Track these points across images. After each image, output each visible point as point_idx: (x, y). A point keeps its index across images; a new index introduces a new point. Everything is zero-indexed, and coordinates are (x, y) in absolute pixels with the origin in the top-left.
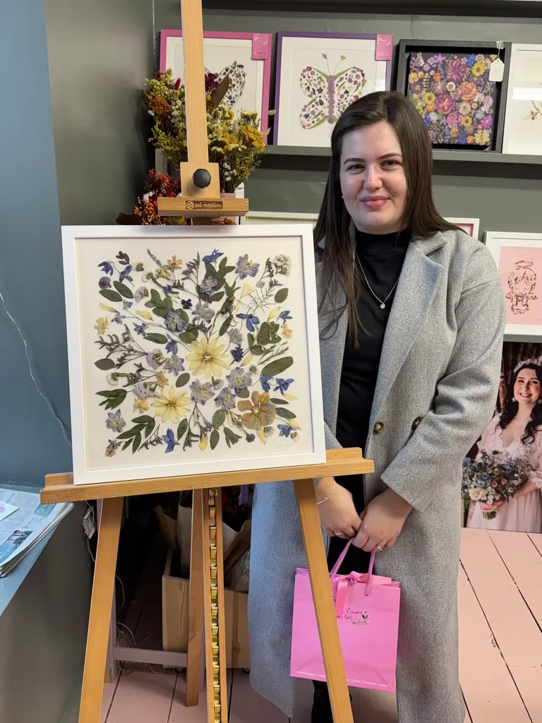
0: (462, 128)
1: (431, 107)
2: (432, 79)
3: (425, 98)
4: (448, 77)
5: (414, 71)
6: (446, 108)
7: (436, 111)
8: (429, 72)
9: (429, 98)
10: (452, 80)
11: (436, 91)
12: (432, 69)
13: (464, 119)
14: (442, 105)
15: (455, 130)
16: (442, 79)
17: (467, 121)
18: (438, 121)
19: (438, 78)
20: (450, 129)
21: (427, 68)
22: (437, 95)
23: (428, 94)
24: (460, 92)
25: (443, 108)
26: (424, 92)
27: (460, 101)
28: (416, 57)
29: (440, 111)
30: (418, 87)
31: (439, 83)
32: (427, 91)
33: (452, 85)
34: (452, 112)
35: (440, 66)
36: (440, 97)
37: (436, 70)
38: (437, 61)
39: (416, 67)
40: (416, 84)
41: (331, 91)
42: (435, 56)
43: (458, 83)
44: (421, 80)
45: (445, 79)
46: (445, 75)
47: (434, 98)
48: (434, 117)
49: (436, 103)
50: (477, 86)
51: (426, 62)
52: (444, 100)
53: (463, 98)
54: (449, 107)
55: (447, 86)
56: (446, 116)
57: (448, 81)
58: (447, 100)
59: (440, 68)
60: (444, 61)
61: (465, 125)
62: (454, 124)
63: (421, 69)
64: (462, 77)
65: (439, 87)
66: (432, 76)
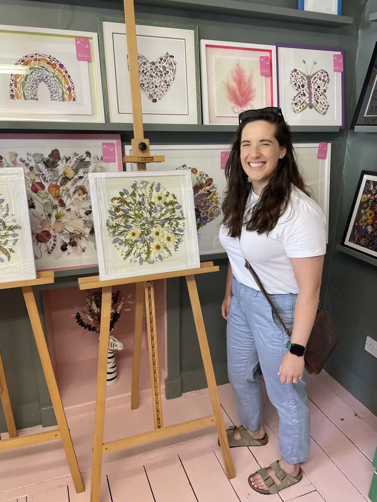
41: (309, 87)
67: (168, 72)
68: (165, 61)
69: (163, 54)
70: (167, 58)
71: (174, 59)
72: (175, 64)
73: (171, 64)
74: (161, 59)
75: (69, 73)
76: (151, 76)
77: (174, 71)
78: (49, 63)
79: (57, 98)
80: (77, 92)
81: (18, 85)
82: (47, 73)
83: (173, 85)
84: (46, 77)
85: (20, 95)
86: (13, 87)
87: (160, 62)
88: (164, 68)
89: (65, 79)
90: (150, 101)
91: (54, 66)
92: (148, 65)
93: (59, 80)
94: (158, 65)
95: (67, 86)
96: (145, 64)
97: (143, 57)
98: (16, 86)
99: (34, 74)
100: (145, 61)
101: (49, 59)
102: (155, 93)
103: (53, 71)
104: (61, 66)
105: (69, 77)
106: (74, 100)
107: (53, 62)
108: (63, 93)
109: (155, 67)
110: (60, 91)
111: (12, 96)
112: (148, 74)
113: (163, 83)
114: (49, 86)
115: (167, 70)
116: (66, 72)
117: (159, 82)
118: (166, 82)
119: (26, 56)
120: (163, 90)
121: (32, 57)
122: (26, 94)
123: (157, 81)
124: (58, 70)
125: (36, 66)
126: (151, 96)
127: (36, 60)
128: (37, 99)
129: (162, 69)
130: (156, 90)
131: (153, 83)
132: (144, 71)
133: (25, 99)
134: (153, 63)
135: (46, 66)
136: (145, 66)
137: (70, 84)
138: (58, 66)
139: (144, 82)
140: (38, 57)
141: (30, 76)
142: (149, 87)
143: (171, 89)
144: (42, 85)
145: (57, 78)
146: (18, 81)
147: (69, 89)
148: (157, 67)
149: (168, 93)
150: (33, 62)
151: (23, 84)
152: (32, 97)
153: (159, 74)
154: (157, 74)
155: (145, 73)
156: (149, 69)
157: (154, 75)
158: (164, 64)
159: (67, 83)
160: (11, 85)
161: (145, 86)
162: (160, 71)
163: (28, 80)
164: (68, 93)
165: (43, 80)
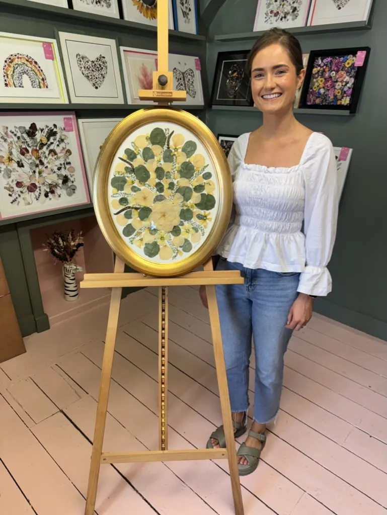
0: (335, 96)
1: (321, 86)
2: (324, 71)
3: (319, 81)
4: (332, 69)
5: (316, 67)
6: (329, 86)
7: (324, 88)
8: (323, 67)
9: (321, 81)
10: (334, 70)
11: (325, 77)
12: (325, 65)
13: (337, 91)
14: (327, 84)
15: (332, 97)
16: (329, 70)
17: (339, 93)
18: (324, 93)
19: (327, 70)
20: (329, 97)
21: (322, 65)
22: (325, 79)
23: (321, 79)
24: (337, 77)
25: (327, 86)
26: (319, 78)
27: (337, 81)
28: (318, 59)
29: (326, 88)
30: (316, 76)
31: (328, 73)
32: (321, 77)
33: (333, 73)
34: (332, 88)
35: (329, 63)
36: (326, 80)
37: (326, 65)
38: (327, 61)
39: (317, 65)
40: (316, 74)
41: (184, 80)
42: (327, 58)
43: (337, 72)
44: (319, 71)
45: (331, 70)
46: (331, 68)
47: (324, 80)
48: (322, 91)
49: (324, 84)
50: (347, 73)
51: (322, 61)
52: (328, 81)
53: (339, 80)
54: (330, 85)
55: (331, 74)
56: (329, 90)
57: (332, 71)
58: (330, 82)
59: (329, 65)
60: (331, 61)
61: (338, 94)
62: (332, 95)
63: (319, 65)
64: (339, 68)
65: (327, 75)
66: (324, 69)
67: (102, 68)
68: (100, 60)
69: (98, 56)
70: (101, 58)
71: (105, 59)
72: (106, 63)
73: (104, 63)
74: (98, 59)
75: (42, 68)
76: (93, 71)
77: (106, 67)
78: (27, 61)
79: (36, 86)
80: (48, 81)
81: (9, 76)
82: (27, 68)
83: (107, 77)
84: (27, 71)
85: (11, 84)
86: (6, 78)
87: (97, 61)
88: (100, 65)
89: (40, 72)
90: (94, 88)
91: (31, 63)
92: (90, 63)
93: (36, 73)
94: (96, 63)
95: (41, 78)
96: (88, 62)
97: (86, 57)
98: (8, 77)
99: (18, 68)
100: (87, 60)
101: (27, 58)
102: (96, 82)
103: (31, 66)
104: (36, 63)
105: (42, 71)
106: (47, 87)
107: (30, 60)
108: (39, 83)
109: (93, 64)
110: (37, 81)
111: (6, 85)
112: (90, 69)
113: (100, 76)
114: (30, 77)
115: (102, 66)
116: (39, 67)
117: (97, 74)
118: (102, 75)
119: (12, 55)
120: (101, 80)
121: (16, 56)
122: (15, 83)
123: (96, 74)
124: (34, 65)
125: (19, 63)
126: (94, 85)
127: (18, 58)
128: (23, 87)
129: (98, 66)
130: (97, 80)
131: (94, 76)
132: (87, 67)
133: (15, 87)
134: (93, 62)
135: (26, 62)
136: (88, 64)
137: (43, 76)
138: (33, 63)
139: (89, 75)
140: (20, 56)
141: (17, 70)
142: (92, 78)
143: (106, 79)
144: (25, 77)
145: (34, 72)
146: (8, 73)
147: (43, 79)
148: (95, 64)
149: (104, 82)
150: (17, 60)
151: (13, 76)
152: (20, 84)
153: (97, 69)
154: (96, 69)
155: (89, 69)
156: (91, 66)
157: (94, 70)
158: (100, 62)
159: (41, 76)
160: (4, 76)
161: (90, 77)
162: (98, 67)
163: (15, 73)
164: (42, 81)
165: (24, 73)
